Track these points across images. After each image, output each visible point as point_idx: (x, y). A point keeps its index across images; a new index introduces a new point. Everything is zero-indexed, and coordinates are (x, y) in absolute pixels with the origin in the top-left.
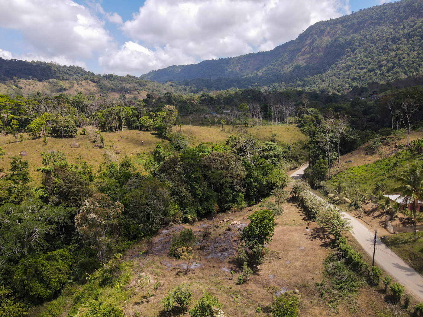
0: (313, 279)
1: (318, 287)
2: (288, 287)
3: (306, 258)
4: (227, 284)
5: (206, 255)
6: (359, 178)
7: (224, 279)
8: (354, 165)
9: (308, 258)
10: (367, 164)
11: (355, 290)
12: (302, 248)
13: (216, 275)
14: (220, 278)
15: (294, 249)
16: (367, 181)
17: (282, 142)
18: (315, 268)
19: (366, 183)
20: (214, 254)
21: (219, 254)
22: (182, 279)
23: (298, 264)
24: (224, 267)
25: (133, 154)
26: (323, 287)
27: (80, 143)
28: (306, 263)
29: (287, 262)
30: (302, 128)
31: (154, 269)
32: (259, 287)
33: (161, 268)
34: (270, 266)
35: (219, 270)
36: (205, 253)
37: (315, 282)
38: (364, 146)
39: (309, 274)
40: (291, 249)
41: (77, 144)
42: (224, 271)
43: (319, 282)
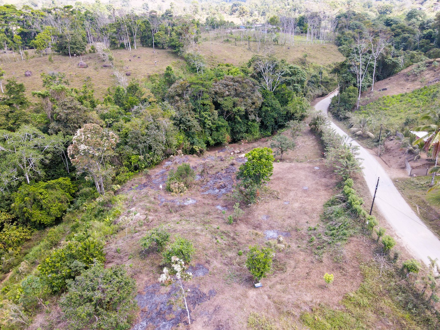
0: (307, 222)
1: (310, 232)
2: (279, 229)
3: (307, 199)
4: (217, 223)
5: (203, 191)
6: (391, 110)
7: (215, 218)
8: (389, 95)
9: (310, 199)
10: (404, 93)
11: (345, 238)
12: (305, 188)
13: (208, 214)
14: (211, 217)
15: (296, 189)
16: (398, 114)
17: (314, 64)
18: (313, 210)
19: (397, 115)
20: (211, 190)
21: (217, 191)
22: (172, 216)
23: (296, 205)
24: (218, 205)
25: (144, 76)
26: (315, 231)
27: (88, 62)
28: (306, 204)
29: (285, 203)
30: (340, 47)
31: (146, 204)
32: (249, 228)
33: (153, 203)
34: (267, 207)
35: (213, 208)
36: (202, 189)
37: (309, 225)
38: (405, 71)
39: (305, 217)
40: (294, 189)
41: (85, 63)
42: (218, 209)
43: (313, 226)
